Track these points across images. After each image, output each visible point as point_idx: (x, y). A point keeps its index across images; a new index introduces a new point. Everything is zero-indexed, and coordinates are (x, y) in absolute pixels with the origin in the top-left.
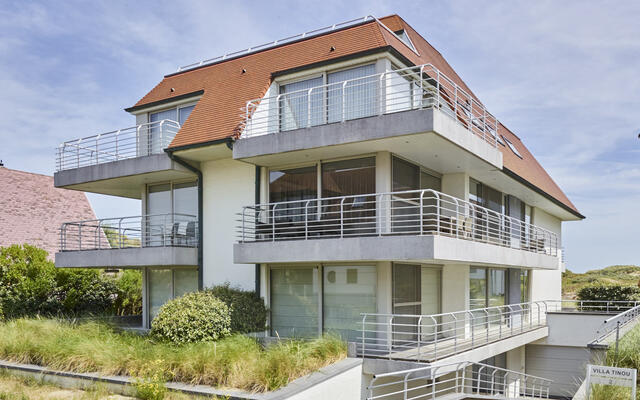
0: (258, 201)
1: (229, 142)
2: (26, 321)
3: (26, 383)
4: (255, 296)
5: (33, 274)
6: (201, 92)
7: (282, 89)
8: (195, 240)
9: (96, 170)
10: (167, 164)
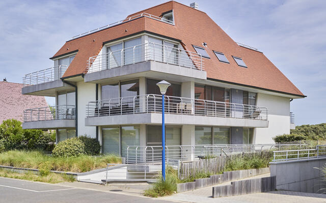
0: (97, 99)
1: (83, 75)
2: (11, 152)
3: (8, 173)
4: (96, 140)
5: (15, 132)
6: (77, 51)
7: (108, 49)
8: (74, 116)
9: (37, 87)
10: (61, 84)
